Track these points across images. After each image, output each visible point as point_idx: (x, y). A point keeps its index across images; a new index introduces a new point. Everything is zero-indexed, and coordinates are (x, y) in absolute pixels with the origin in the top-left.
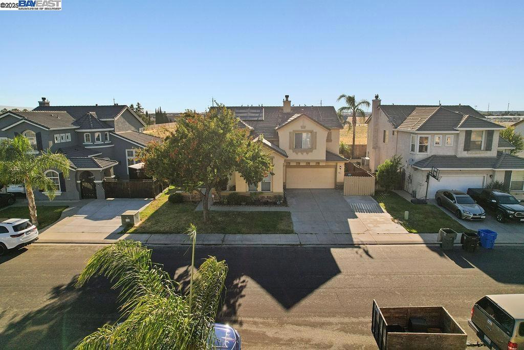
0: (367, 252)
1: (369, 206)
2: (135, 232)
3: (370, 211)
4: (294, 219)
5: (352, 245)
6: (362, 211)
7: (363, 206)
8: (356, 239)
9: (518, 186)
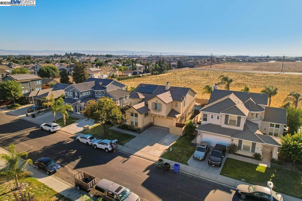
4: (133, 140)
6: (161, 143)
7: (166, 141)
8: (137, 153)
9: (246, 149)
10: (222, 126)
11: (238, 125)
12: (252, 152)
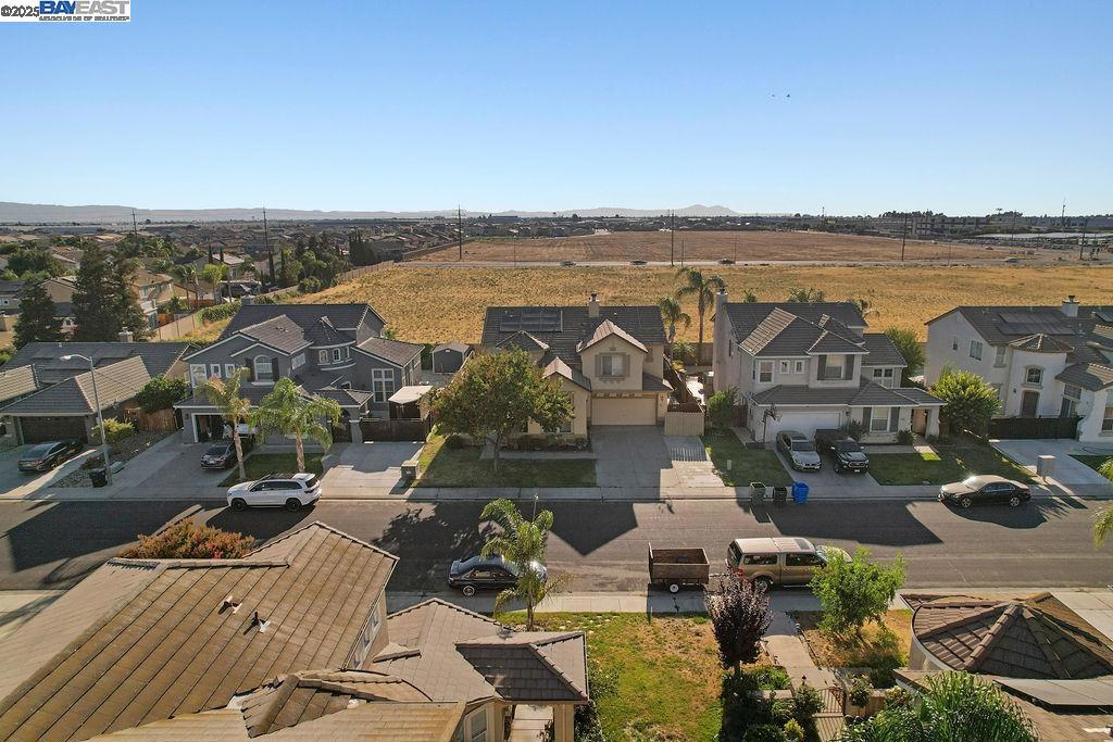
0: (670, 508)
1: (691, 452)
2: (419, 486)
3: (690, 459)
4: (598, 469)
5: (657, 500)
6: (680, 458)
7: (684, 451)
8: (664, 492)
9: (880, 426)
10: (811, 386)
11: (849, 376)
12: (891, 431)
